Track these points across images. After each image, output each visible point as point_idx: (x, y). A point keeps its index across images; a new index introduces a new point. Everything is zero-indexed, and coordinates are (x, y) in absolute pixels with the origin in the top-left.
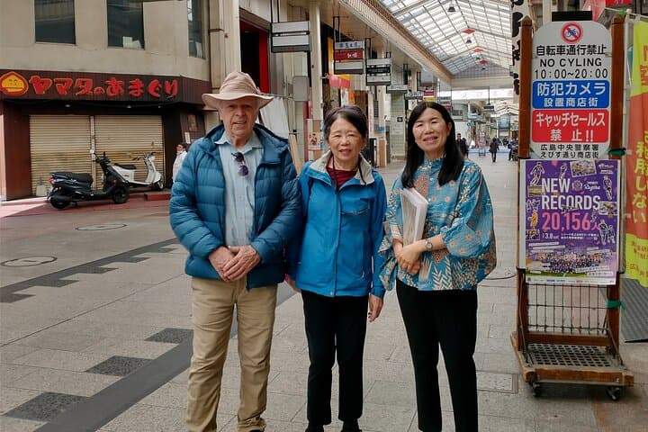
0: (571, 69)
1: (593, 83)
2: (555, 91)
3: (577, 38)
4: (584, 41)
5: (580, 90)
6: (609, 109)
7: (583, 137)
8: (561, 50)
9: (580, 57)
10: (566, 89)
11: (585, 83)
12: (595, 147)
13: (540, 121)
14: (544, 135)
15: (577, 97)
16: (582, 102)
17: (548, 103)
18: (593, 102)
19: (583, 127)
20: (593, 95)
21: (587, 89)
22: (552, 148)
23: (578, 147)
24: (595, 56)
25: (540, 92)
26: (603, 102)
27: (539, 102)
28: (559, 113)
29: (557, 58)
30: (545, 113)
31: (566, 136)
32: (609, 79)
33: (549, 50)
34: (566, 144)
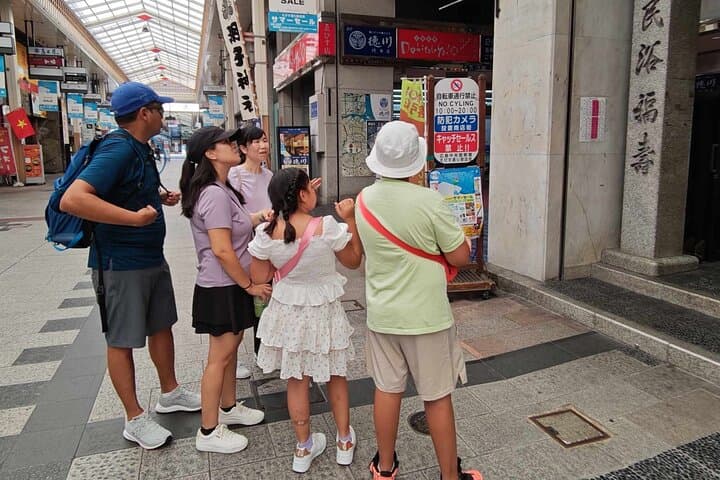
0: (456, 108)
1: (469, 116)
2: (448, 122)
3: (460, 89)
4: (464, 90)
5: (461, 120)
6: (478, 131)
7: (463, 149)
8: (451, 96)
9: (462, 100)
10: (454, 120)
11: (464, 116)
12: (470, 155)
13: (439, 140)
14: (442, 149)
15: (460, 124)
16: (463, 127)
17: (444, 128)
18: (469, 127)
19: (463, 142)
20: (469, 124)
21: (465, 120)
22: (446, 156)
23: (461, 155)
24: (469, 100)
25: (439, 122)
26: (474, 128)
27: (438, 128)
28: (450, 135)
29: (448, 101)
30: (442, 135)
31: (454, 149)
32: (478, 113)
33: (444, 96)
34: (454, 153)
